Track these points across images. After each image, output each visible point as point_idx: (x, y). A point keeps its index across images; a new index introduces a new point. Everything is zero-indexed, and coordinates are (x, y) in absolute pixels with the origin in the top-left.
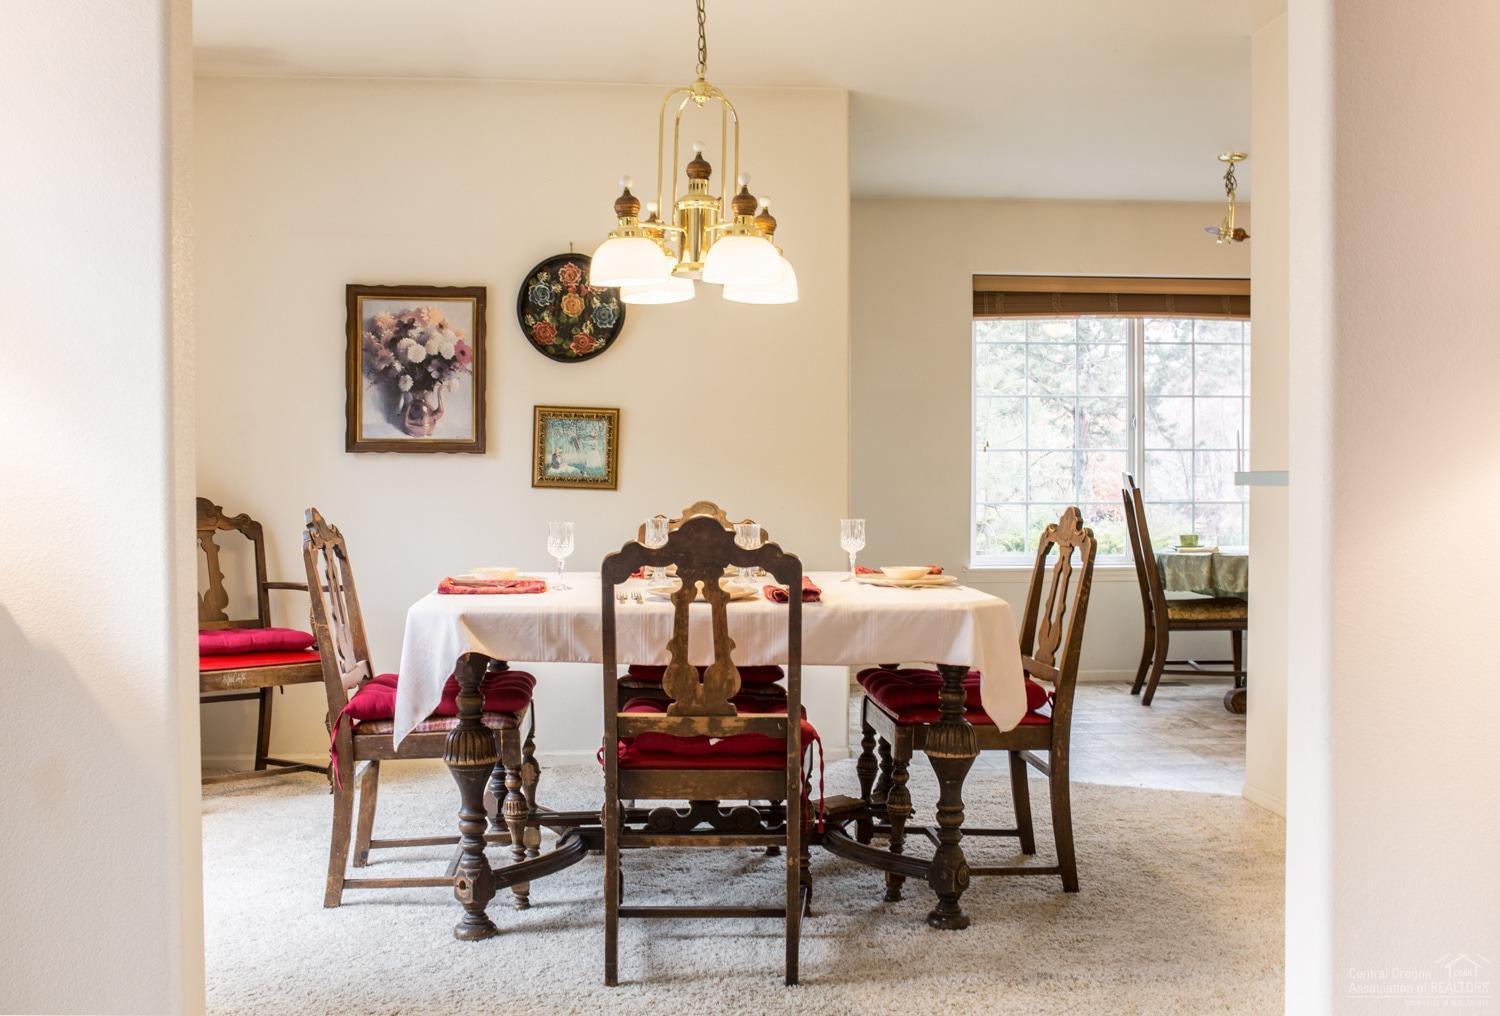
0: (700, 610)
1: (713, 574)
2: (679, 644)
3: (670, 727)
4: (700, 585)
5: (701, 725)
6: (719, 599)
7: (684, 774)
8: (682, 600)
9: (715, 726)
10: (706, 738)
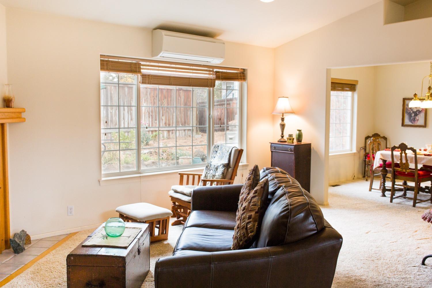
0: (403, 155)
1: (405, 151)
2: (401, 159)
3: (400, 170)
4: (403, 152)
5: (404, 171)
6: (406, 154)
7: (403, 177)
8: (401, 154)
9: (406, 171)
10: (405, 173)
